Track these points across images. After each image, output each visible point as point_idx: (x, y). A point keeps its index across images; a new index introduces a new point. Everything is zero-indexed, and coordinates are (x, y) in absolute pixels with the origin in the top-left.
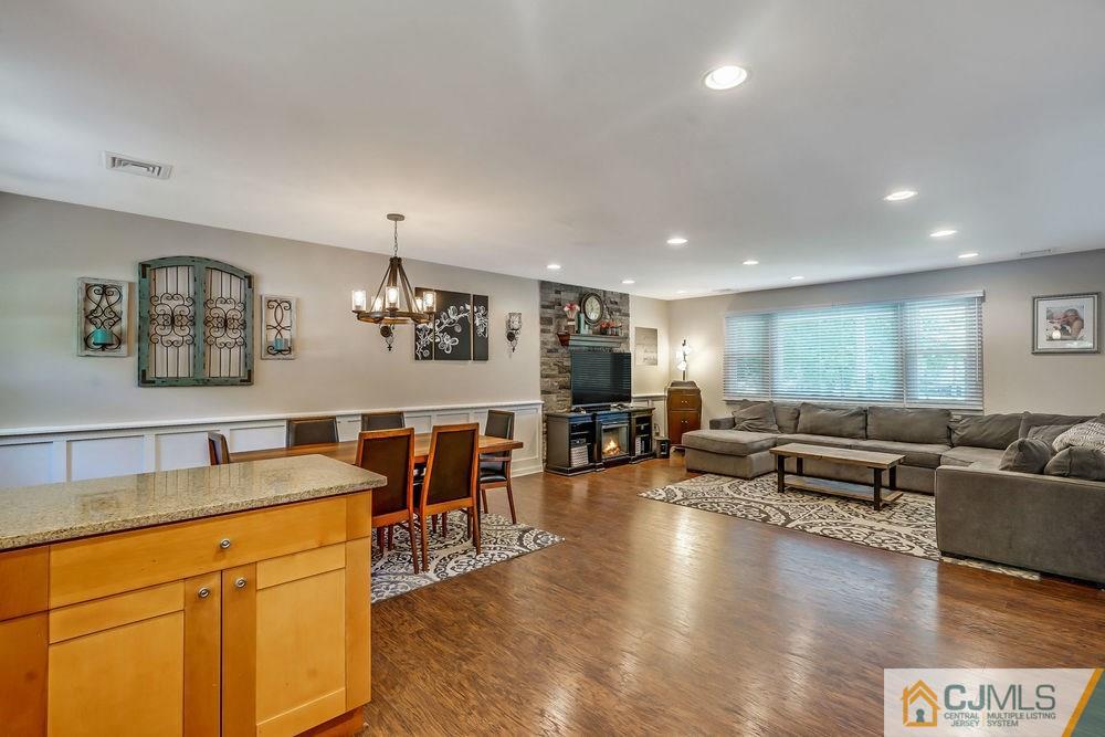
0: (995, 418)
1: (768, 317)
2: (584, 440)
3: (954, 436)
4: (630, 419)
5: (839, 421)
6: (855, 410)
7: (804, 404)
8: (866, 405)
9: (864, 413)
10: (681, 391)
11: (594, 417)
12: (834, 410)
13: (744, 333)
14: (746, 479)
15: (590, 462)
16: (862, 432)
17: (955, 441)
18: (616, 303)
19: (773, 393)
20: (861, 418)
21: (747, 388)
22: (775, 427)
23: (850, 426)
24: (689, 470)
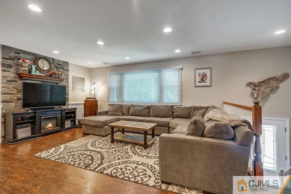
0: (185, 108)
1: (121, 74)
2: (30, 124)
3: (174, 114)
4: (62, 113)
5: (141, 111)
6: (146, 106)
7: (131, 105)
8: (150, 105)
9: (149, 107)
10: (90, 101)
11: (35, 113)
12: (140, 106)
13: (114, 80)
14: (103, 136)
15: (32, 134)
16: (148, 114)
17: (174, 116)
18: (61, 65)
19: (123, 101)
20: (148, 109)
21: (115, 100)
22: (121, 114)
23: (144, 113)
24: (83, 134)
